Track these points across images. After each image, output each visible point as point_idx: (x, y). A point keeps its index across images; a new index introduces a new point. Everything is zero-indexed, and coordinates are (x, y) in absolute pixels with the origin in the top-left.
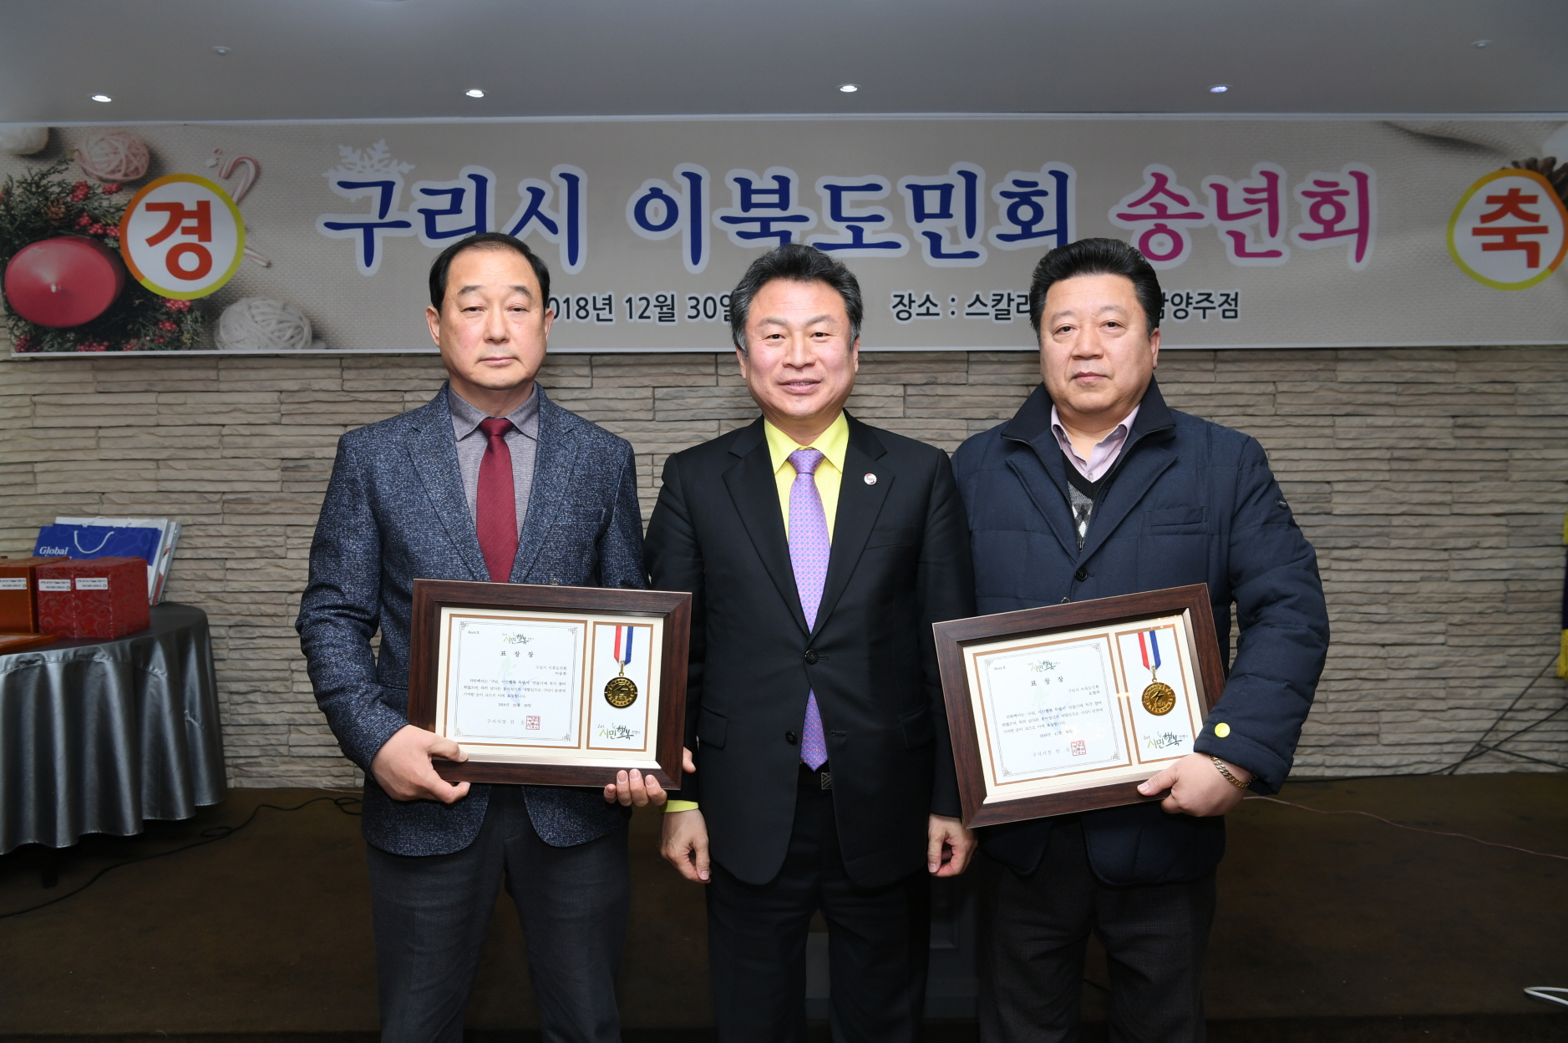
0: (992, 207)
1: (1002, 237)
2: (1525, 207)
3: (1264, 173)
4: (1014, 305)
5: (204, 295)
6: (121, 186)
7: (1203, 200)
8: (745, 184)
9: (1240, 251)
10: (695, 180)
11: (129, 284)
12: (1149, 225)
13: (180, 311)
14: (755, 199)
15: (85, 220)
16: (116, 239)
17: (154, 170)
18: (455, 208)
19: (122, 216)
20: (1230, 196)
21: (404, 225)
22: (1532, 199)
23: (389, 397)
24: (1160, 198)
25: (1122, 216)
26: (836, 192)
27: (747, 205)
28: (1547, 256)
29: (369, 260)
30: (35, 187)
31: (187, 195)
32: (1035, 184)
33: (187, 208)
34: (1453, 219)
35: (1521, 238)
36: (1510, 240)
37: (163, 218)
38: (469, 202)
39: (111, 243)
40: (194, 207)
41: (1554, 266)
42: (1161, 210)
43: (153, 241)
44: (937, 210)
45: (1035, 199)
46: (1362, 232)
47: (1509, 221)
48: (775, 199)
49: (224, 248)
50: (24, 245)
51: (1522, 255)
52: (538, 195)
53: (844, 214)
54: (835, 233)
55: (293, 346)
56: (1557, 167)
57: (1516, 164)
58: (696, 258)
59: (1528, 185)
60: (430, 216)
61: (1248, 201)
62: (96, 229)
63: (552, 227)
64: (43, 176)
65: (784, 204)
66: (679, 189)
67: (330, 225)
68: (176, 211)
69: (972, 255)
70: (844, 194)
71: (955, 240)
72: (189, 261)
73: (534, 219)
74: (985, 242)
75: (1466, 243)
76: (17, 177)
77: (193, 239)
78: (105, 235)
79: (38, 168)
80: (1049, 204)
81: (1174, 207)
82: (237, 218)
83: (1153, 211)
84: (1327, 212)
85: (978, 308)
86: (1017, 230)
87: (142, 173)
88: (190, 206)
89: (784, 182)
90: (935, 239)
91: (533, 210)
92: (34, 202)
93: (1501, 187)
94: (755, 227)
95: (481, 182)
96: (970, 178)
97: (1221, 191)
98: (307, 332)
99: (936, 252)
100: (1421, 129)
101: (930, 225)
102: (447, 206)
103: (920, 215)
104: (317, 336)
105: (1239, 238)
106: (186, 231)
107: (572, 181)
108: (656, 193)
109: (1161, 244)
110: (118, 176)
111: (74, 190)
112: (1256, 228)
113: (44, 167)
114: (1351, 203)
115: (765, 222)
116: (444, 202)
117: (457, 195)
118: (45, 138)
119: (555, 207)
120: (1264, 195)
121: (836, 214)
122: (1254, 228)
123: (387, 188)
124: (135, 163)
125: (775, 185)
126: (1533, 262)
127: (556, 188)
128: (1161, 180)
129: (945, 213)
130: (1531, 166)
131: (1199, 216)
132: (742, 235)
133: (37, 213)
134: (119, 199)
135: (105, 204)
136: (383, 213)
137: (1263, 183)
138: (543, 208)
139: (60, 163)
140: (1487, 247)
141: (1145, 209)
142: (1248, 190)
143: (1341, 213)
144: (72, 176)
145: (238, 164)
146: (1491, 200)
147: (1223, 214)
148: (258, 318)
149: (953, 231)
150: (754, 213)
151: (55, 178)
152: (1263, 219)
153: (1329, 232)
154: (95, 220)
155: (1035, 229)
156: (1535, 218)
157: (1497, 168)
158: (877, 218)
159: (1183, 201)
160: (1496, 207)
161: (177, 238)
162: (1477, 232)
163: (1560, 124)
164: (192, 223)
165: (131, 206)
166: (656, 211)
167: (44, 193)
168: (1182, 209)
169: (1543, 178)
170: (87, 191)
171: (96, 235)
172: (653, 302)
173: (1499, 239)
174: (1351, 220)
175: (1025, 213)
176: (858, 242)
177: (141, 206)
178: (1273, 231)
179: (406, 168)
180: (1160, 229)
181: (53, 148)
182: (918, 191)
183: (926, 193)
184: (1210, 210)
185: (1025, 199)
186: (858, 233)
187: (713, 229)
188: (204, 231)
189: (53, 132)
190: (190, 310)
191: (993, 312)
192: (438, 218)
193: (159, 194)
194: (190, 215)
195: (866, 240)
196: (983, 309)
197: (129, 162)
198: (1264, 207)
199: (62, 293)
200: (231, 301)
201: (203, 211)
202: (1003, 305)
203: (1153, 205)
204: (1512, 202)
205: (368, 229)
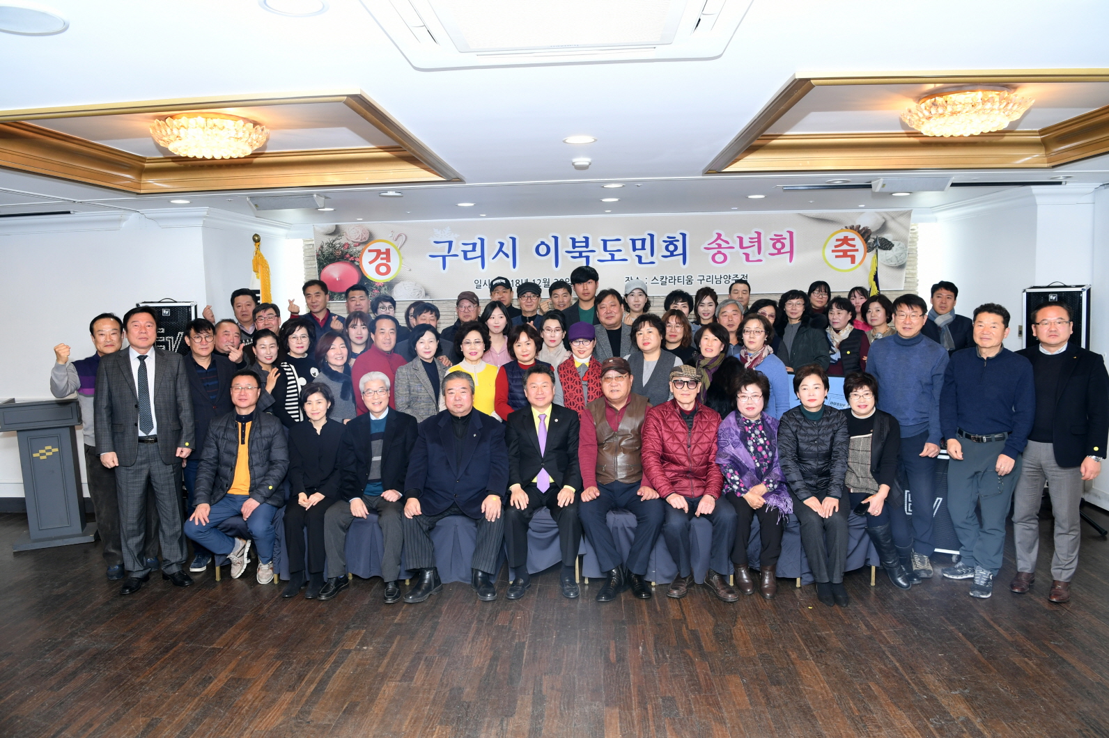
0: (660, 246)
1: (664, 256)
2: (850, 242)
3: (756, 232)
4: (668, 280)
5: (388, 281)
6: (360, 244)
7: (734, 242)
8: (573, 239)
9: (748, 260)
10: (556, 238)
11: (363, 277)
12: (715, 251)
13: (380, 286)
14: (577, 244)
15: (348, 256)
16: (358, 262)
17: (371, 238)
18: (474, 250)
19: (361, 253)
20: (744, 240)
21: (457, 256)
22: (853, 239)
23: (449, 313)
24: (719, 242)
25: (705, 248)
26: (605, 242)
27: (574, 247)
28: (858, 260)
29: (444, 268)
30: (331, 245)
31: (382, 247)
32: (675, 238)
33: (382, 251)
34: (824, 247)
35: (849, 253)
36: (845, 253)
37: (375, 254)
38: (478, 247)
39: (357, 263)
40: (385, 251)
41: (860, 263)
42: (720, 246)
43: (371, 263)
44: (640, 247)
45: (675, 243)
46: (791, 252)
47: (845, 247)
48: (584, 244)
49: (394, 263)
50: (327, 264)
51: (849, 259)
52: (502, 244)
53: (608, 249)
54: (605, 256)
55: (419, 298)
56: (860, 229)
57: (846, 227)
58: (557, 266)
59: (851, 235)
60: (465, 252)
61: (750, 242)
62: (352, 259)
63: (507, 256)
64: (334, 241)
65: (587, 246)
66: (551, 242)
67: (431, 256)
68: (379, 252)
69: (653, 263)
70: (608, 242)
71: (647, 258)
72: (383, 269)
73: (501, 253)
74: (657, 258)
75: (829, 255)
76: (325, 242)
77: (384, 261)
78: (355, 261)
79: (332, 238)
80: (680, 245)
81: (724, 245)
82: (399, 254)
83: (717, 246)
84: (779, 245)
85: (655, 281)
86: (669, 254)
87: (367, 239)
88: (383, 250)
89: (587, 239)
90: (640, 258)
91: (500, 250)
92: (331, 250)
93: (841, 236)
94: (577, 254)
95: (482, 240)
96: (652, 236)
97: (741, 239)
98: (423, 293)
99: (640, 262)
100: (812, 216)
101: (638, 253)
102: (471, 249)
103: (635, 249)
104: (426, 294)
105: (747, 255)
106: (382, 259)
107: (514, 239)
108: (543, 243)
109: (719, 258)
110: (359, 241)
111: (344, 246)
112: (753, 252)
113: (334, 238)
114: (787, 242)
115: (581, 253)
116: (470, 247)
117: (474, 245)
118: (334, 228)
119: (508, 248)
120: (756, 240)
121: (605, 249)
122: (752, 252)
123: (450, 243)
124: (364, 236)
125: (584, 240)
126: (853, 262)
127: (508, 242)
128: (719, 236)
129: (643, 248)
130: (852, 228)
131: (732, 248)
132: (573, 257)
133: (332, 254)
134: (359, 248)
135: (354, 250)
136: (449, 252)
137: (756, 235)
138: (504, 249)
139: (339, 236)
140: (837, 257)
141: (714, 245)
142: (751, 238)
143: (783, 246)
144: (343, 241)
145: (398, 236)
146: (837, 240)
147: (742, 247)
148: (407, 288)
149: (646, 254)
150: (577, 249)
151: (337, 242)
152: (756, 248)
153: (779, 252)
154: (351, 256)
155: (675, 253)
156: (854, 246)
157: (840, 229)
158: (620, 251)
159: (727, 242)
160: (840, 242)
161: (379, 261)
162: (833, 251)
163: (862, 213)
164: (384, 256)
165: (363, 250)
166: (543, 250)
167: (334, 247)
168: (727, 245)
169: (856, 232)
170: (348, 246)
171: (351, 261)
172: (542, 281)
173: (841, 254)
174: (787, 248)
175: (671, 248)
176: (613, 259)
177: (367, 250)
178: (759, 253)
179: (457, 236)
180: (719, 252)
181: (337, 232)
182: (634, 241)
183: (637, 242)
184: (737, 245)
185: (671, 243)
186: (613, 256)
187: (562, 254)
188: (388, 259)
189: (337, 226)
190: (384, 286)
191: (660, 283)
192: (468, 253)
193: (372, 246)
194: (383, 253)
195: (615, 259)
196: (657, 282)
197: (362, 236)
198: (756, 244)
199: (340, 281)
200: (397, 283)
201: (388, 251)
202: (664, 280)
203: (717, 244)
204: (845, 240)
205: (444, 257)
